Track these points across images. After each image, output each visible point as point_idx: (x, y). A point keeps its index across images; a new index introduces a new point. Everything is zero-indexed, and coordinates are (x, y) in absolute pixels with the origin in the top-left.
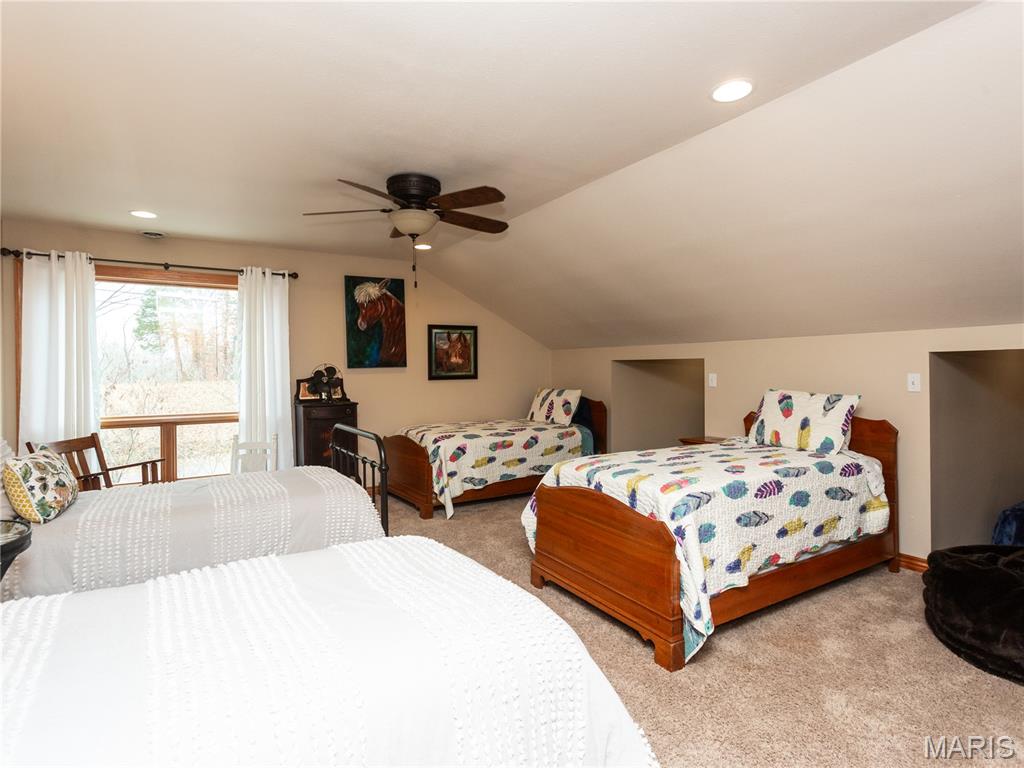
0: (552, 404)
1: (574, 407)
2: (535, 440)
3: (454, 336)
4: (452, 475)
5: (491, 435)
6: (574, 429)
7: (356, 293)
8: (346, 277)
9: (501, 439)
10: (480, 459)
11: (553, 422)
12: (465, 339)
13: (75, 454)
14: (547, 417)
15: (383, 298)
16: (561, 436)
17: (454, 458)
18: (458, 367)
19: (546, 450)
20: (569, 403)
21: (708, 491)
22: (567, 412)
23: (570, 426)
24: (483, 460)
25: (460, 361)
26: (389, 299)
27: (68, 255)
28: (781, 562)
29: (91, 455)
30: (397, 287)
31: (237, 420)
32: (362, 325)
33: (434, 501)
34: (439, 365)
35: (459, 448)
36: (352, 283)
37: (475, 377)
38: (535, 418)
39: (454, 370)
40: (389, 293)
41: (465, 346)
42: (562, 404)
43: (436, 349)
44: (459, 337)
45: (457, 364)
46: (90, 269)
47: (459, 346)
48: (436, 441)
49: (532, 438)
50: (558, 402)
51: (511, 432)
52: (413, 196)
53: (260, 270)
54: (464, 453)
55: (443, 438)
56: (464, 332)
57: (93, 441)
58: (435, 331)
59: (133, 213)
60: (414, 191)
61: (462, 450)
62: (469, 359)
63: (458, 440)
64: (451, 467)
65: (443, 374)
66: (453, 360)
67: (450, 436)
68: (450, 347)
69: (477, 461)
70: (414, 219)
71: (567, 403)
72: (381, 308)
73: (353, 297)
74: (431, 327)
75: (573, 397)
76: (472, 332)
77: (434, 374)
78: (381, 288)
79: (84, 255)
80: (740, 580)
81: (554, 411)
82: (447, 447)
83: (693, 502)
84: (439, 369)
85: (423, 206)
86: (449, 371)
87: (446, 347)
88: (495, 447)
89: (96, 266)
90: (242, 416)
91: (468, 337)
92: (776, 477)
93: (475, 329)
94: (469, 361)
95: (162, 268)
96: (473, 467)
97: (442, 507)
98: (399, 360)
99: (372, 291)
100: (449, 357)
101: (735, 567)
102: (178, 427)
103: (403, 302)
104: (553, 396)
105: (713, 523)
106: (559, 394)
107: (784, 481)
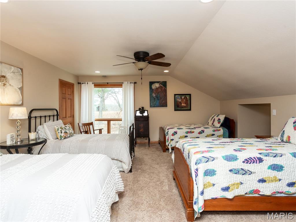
0: (214, 120)
1: (222, 121)
2: (203, 131)
3: (183, 97)
4: (172, 140)
5: (187, 129)
6: (221, 129)
7: (152, 86)
8: (150, 82)
9: (190, 130)
10: (182, 136)
11: (214, 126)
12: (187, 98)
13: (88, 126)
14: (212, 124)
15: (160, 87)
16: (214, 131)
17: (173, 135)
18: (184, 107)
19: (207, 135)
20: (220, 119)
21: (213, 156)
22: (219, 123)
23: (219, 127)
24: (183, 136)
25: (185, 105)
26: (162, 87)
27: (89, 83)
28: (261, 193)
29: (91, 126)
30: (164, 84)
31: (121, 120)
32: (154, 95)
33: (166, 147)
34: (178, 106)
35: (175, 132)
36: (151, 83)
37: (190, 110)
38: (209, 124)
39: (183, 108)
40: (162, 86)
41: (187, 100)
42: (217, 119)
43: (177, 101)
44: (185, 97)
45: (184, 106)
46: (93, 85)
47: (185, 100)
48: (168, 129)
49: (202, 130)
50: (216, 119)
51: (195, 128)
52: (142, 58)
53: (127, 82)
54: (177, 134)
55: (170, 128)
56: (186, 96)
57: (92, 124)
58: (176, 96)
59: (96, 72)
60: (142, 57)
61: (176, 133)
62: (188, 104)
63: (175, 130)
64: (172, 137)
65: (179, 109)
66: (183, 105)
67: (173, 128)
68: (181, 101)
69: (181, 137)
70: (142, 64)
71: (219, 119)
72: (160, 90)
73: (151, 87)
74: (175, 95)
75: (222, 118)
76: (189, 96)
77: (176, 109)
78: (159, 84)
79: (91, 82)
80: (229, 195)
81: (215, 122)
82: (171, 132)
83: (204, 160)
84: (178, 107)
85: (144, 61)
86: (182, 108)
87: (180, 101)
88: (188, 132)
89: (94, 85)
90: (123, 120)
91: (188, 97)
92: (259, 156)
93: (190, 95)
94: (188, 105)
95: (107, 84)
96: (179, 138)
97: (168, 149)
98: (165, 105)
99: (157, 85)
100: (181, 104)
101: (227, 189)
102: (111, 121)
103: (166, 88)
104: (215, 117)
105: (215, 170)
106: (217, 116)
107: (264, 158)
